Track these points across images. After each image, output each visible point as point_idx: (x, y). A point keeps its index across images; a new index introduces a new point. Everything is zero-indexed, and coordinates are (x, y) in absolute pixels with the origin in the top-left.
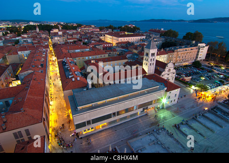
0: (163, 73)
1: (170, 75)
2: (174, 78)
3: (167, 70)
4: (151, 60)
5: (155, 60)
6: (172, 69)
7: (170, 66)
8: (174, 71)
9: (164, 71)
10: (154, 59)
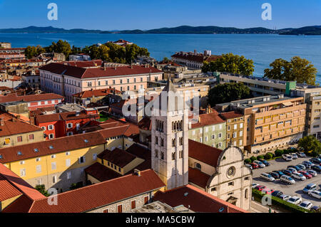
0: (214, 182)
1: (237, 183)
2: (249, 193)
3: (223, 170)
4: (174, 141)
5: (186, 143)
6: (238, 166)
7: (232, 156)
8: (246, 171)
9: (217, 173)
10: (181, 139)
